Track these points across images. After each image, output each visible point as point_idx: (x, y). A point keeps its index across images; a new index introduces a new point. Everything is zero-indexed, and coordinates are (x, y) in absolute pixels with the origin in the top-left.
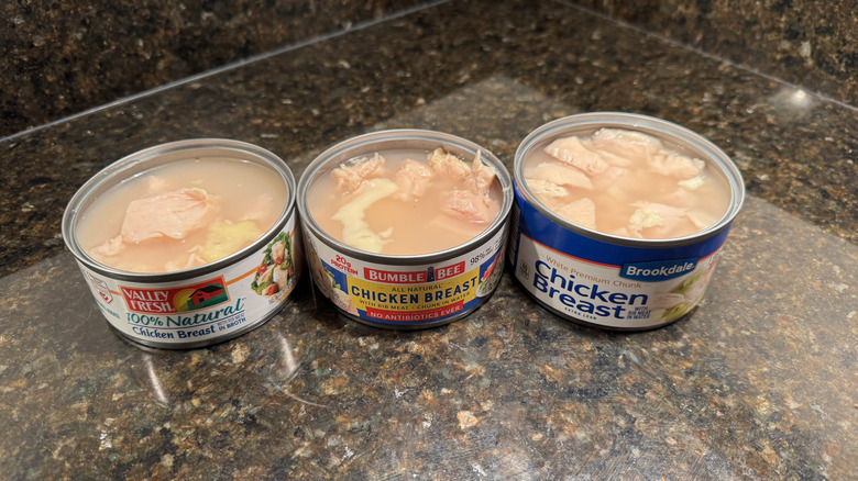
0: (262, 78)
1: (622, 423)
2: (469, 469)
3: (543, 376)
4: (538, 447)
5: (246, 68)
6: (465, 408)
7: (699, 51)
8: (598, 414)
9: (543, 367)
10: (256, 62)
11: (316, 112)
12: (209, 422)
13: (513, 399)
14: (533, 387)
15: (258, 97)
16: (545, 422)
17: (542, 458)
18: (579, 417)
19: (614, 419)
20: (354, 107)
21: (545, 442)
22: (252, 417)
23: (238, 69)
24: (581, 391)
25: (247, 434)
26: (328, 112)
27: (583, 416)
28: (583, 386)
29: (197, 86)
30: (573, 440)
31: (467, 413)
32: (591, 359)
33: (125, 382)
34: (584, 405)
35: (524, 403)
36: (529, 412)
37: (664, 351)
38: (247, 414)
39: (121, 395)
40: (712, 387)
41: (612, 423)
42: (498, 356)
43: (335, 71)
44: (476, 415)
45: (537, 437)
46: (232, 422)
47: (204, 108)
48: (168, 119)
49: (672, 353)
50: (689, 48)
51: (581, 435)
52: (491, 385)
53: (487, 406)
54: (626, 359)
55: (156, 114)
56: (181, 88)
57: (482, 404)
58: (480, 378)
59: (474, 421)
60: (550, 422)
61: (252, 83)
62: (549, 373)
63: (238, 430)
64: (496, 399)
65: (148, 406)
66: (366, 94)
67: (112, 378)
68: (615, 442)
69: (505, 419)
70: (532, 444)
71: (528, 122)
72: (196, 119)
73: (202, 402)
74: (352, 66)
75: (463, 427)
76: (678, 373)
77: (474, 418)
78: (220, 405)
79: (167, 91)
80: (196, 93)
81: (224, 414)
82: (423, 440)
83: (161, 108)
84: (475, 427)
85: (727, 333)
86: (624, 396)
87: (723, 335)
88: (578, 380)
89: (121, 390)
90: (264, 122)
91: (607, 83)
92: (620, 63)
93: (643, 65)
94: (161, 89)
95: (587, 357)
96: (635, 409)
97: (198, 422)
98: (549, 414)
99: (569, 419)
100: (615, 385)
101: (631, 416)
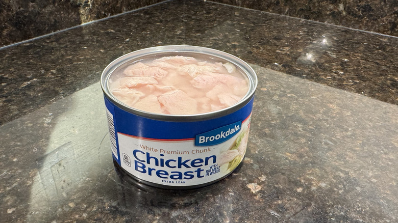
0: (66, 39)
1: (342, 175)
2: (269, 214)
3: (287, 159)
4: (303, 195)
5: (55, 35)
6: (251, 182)
7: (288, 16)
8: (326, 172)
9: (285, 154)
10: (61, 33)
11: (102, 51)
12: (85, 215)
13: (277, 173)
14: (284, 165)
15: (66, 47)
16: (300, 181)
17: (308, 201)
18: (318, 176)
19: (337, 174)
20: (123, 47)
21: (305, 192)
22: (115, 207)
23: (50, 36)
24: (311, 163)
25: (114, 218)
26: (109, 50)
27: (320, 175)
28: (311, 160)
29: (28, 44)
30: (320, 188)
31: (253, 184)
32: (308, 147)
33: (16, 201)
34: (317, 169)
35: (283, 174)
36: (288, 178)
37: (343, 137)
38: (111, 207)
39: (14, 209)
40: (378, 150)
41: (337, 176)
42: (257, 152)
43: (108, 33)
44: (259, 184)
45: (300, 190)
46: (102, 213)
47: (35, 54)
48: (13, 60)
49: (348, 137)
50: (283, 15)
51: (323, 185)
52: (260, 167)
53: (263, 178)
54: (326, 144)
55: (4, 58)
56: (18, 46)
57: (259, 178)
58: (252, 164)
59: (259, 188)
60: (303, 181)
61: (61, 41)
62: (289, 156)
63: (107, 217)
64: (266, 174)
65: (37, 213)
66: (128, 42)
67: (5, 200)
68: (344, 186)
69: (277, 184)
70: (299, 194)
71: (220, 47)
72: (31, 59)
73: (77, 204)
74: (116, 31)
75: (254, 192)
76: (356, 146)
77: (259, 186)
78: (90, 204)
79: (9, 48)
80: (29, 48)
81: (95, 209)
82: (233, 203)
83: (7, 56)
84: (261, 190)
85: (369, 125)
86: (335, 161)
87: (368, 126)
88: (307, 157)
89: (12, 206)
90: (73, 57)
91: (252, 30)
92: (254, 23)
93: (264, 23)
94: (5, 47)
95: (305, 146)
96: (345, 167)
97: (77, 216)
98: (300, 177)
99: (312, 178)
100: (328, 157)
101: (345, 171)
